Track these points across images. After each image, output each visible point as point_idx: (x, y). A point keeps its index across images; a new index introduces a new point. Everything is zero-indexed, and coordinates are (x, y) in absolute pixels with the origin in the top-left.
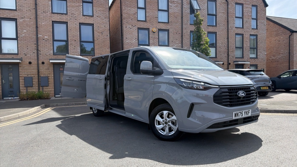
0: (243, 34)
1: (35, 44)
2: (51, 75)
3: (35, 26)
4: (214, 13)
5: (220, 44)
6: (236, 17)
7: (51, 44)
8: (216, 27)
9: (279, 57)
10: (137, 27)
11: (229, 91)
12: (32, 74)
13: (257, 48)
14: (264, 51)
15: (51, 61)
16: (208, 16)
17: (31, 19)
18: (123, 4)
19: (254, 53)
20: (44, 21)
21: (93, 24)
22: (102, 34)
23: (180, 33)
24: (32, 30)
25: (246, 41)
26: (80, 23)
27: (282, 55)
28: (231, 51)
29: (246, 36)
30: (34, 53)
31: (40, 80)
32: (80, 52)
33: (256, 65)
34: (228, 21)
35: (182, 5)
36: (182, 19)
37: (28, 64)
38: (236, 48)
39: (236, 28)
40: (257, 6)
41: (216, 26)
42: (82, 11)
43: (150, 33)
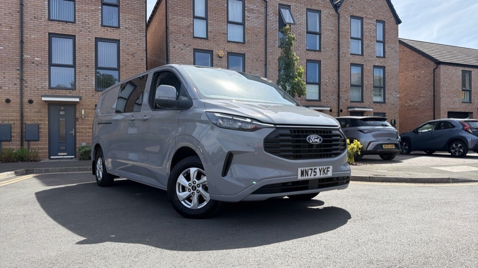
0: (363, 65)
1: (17, 70)
2: (44, 122)
3: (18, 41)
4: (318, 30)
5: (326, 79)
6: (352, 38)
7: (45, 70)
8: (319, 53)
9: (419, 101)
10: (192, 48)
11: (293, 134)
12: (11, 120)
13: (384, 88)
14: (395, 92)
15: (44, 99)
16: (308, 34)
17: (11, 28)
18: (170, 10)
19: (380, 95)
20: (34, 32)
21: (119, 41)
22: (134, 57)
23: (263, 59)
24: (13, 47)
25: (368, 76)
26: (96, 38)
27: (423, 99)
28: (343, 90)
29: (368, 67)
30: (15, 84)
31: (24, 130)
32: (95, 85)
33: (383, 113)
34: (339, 44)
35: (266, 15)
36: (266, 38)
37: (5, 103)
38: (351, 85)
39: (351, 54)
40: (384, 22)
41: (320, 51)
42: (101, 19)
43: (214, 58)
